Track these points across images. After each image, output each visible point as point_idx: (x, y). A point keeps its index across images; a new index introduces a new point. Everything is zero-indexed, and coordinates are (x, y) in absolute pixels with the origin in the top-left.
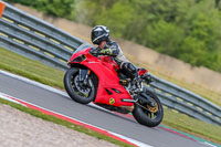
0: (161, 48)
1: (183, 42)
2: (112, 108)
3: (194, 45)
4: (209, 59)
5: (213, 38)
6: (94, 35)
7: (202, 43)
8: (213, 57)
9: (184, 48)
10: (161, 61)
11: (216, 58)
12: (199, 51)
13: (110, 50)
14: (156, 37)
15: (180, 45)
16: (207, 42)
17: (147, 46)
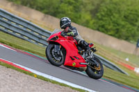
0: (46, 11)
1: (59, 7)
2: (74, 68)
3: (66, 8)
4: (76, 17)
5: (78, 4)
6: (62, 23)
7: (71, 7)
8: (78, 16)
9: (60, 10)
10: (46, 19)
11: (80, 16)
12: (70, 12)
13: (73, 33)
14: (42, 4)
15: (57, 8)
16: (74, 7)
17: (37, 9)
